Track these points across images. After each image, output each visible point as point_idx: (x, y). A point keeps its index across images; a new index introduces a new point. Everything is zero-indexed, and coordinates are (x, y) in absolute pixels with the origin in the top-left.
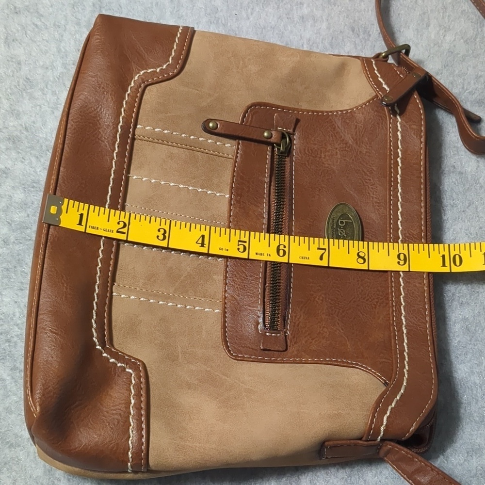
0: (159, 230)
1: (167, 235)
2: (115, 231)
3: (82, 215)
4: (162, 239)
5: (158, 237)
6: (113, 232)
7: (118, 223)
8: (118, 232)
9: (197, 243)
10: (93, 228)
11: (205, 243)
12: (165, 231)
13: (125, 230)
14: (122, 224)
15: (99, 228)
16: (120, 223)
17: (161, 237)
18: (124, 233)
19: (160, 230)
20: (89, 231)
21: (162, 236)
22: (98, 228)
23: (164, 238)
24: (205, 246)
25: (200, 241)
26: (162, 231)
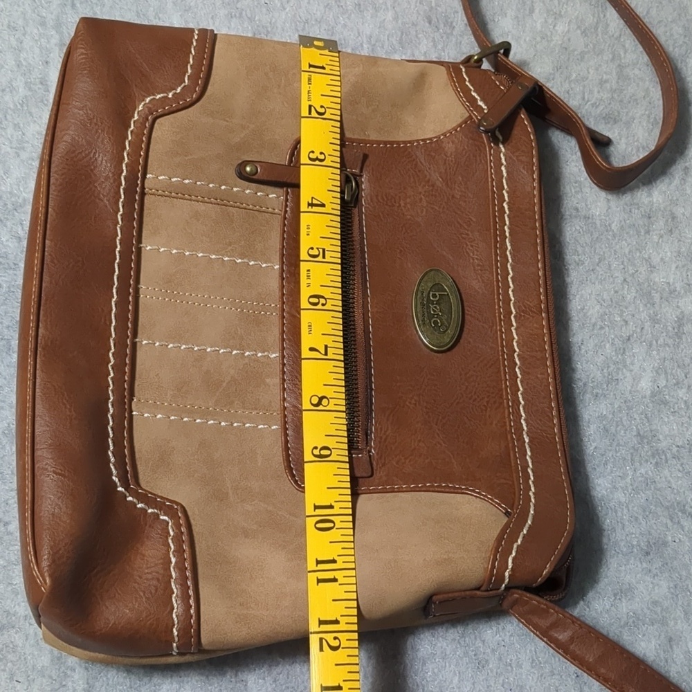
0: (321, 153)
1: (317, 162)
2: (310, 103)
5: (312, 152)
6: (308, 101)
7: (322, 107)
8: (310, 107)
9: (312, 198)
13: (314, 114)
14: (321, 110)
16: (323, 109)
17: (312, 156)
18: (310, 113)
19: (322, 155)
20: (305, 76)
21: (315, 157)
23: (311, 159)
25: (315, 202)
26: (322, 157)
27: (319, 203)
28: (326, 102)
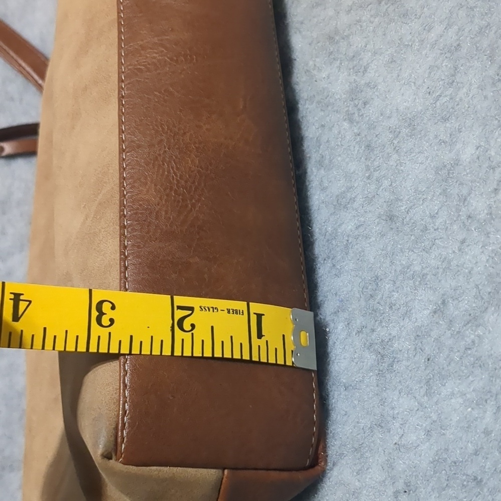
0: (112, 321)
1: (95, 313)
2: (197, 309)
3: (260, 336)
4: (105, 304)
5: (113, 308)
6: (200, 307)
7: (193, 326)
8: (191, 309)
9: (30, 302)
10: (236, 312)
11: (12, 301)
12: (99, 322)
13: (179, 314)
14: (187, 325)
15: (226, 311)
16: (190, 328)
17: (106, 307)
18: (179, 308)
19: (109, 323)
20: (241, 305)
21: (104, 310)
22: (229, 312)
23: (100, 305)
24: (12, 296)
25: (22, 306)
26: (105, 321)
27: (20, 312)
28: (203, 333)
